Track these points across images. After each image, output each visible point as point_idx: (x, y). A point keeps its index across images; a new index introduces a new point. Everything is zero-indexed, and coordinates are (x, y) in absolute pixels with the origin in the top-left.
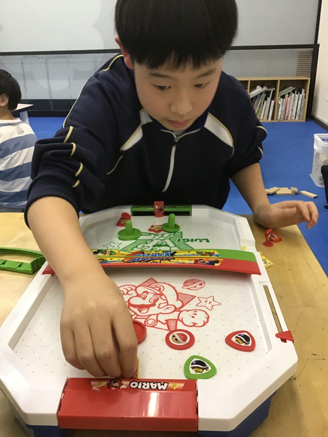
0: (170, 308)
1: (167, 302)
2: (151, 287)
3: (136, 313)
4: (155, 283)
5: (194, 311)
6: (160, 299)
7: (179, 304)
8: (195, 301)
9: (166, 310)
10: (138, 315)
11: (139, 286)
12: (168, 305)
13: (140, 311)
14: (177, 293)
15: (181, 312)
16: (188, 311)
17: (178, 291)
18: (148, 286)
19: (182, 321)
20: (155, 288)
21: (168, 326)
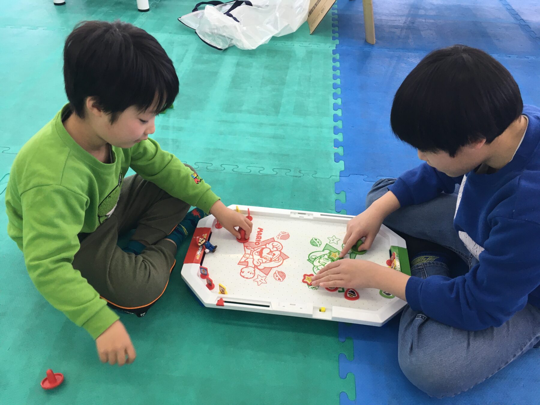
0: (257, 264)
1: (263, 263)
2: (279, 257)
3: (255, 250)
4: (283, 259)
5: (254, 273)
6: (266, 260)
7: (261, 267)
8: (262, 274)
9: (257, 262)
10: (253, 251)
11: (281, 252)
12: (261, 263)
13: (257, 252)
14: (272, 268)
15: (254, 268)
16: (254, 271)
17: (273, 269)
18: (280, 255)
19: (246, 267)
20: (278, 259)
21: (243, 262)
